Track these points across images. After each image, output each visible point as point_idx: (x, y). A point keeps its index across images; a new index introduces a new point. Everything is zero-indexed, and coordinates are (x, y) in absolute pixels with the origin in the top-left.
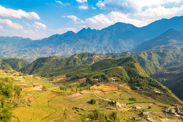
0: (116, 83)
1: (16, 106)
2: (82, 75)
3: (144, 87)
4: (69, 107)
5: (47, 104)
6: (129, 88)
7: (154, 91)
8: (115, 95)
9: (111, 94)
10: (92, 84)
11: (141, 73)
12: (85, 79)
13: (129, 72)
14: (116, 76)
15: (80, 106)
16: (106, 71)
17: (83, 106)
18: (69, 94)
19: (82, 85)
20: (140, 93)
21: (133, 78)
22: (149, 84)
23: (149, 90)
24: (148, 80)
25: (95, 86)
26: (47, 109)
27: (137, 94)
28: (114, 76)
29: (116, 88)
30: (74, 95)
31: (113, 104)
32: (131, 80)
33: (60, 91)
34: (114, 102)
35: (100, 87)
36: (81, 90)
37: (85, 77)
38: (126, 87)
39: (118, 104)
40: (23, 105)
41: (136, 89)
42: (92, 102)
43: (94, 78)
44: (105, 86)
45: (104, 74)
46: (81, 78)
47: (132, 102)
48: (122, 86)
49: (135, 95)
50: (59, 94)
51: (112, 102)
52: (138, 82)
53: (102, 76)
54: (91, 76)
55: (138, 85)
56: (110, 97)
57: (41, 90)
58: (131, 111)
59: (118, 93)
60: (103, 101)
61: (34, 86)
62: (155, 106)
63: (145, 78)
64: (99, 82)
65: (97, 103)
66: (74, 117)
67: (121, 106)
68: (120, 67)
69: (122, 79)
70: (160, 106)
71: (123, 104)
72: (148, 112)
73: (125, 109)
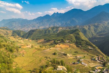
0: (69, 43)
1: (16, 56)
2: (52, 39)
3: (83, 46)
4: (43, 57)
5: (32, 55)
6: (75, 46)
7: (88, 48)
8: (67, 50)
9: (65, 49)
10: (57, 44)
11: (83, 38)
12: (53, 41)
13: (76, 37)
14: (69, 40)
15: (48, 56)
16: (64, 37)
17: (50, 56)
18: (44, 50)
19: (51, 44)
20: (81, 49)
21: (78, 41)
22: (86, 44)
23: (86, 47)
24: (86, 42)
25: (58, 45)
26: (32, 58)
27: (79, 49)
28: (68, 40)
29: (68, 46)
30: (46, 50)
31: (65, 55)
32: (77, 42)
33: (39, 48)
34: (66, 54)
35: (60, 46)
36: (50, 47)
37: (53, 40)
38: (74, 45)
39: (68, 55)
40: (20, 56)
41: (79, 46)
42: (54, 54)
43: (58, 41)
44: (63, 45)
45: (63, 38)
46: (51, 41)
47: (76, 54)
48: (71, 45)
49: (78, 50)
50: (39, 49)
51: (65, 54)
52: (80, 43)
53: (62, 40)
54: (56, 39)
55: (80, 44)
56: (65, 51)
57: (31, 47)
58: (74, 59)
59: (69, 49)
60: (61, 53)
61: (27, 45)
62: (88, 56)
63: (85, 40)
64: (60, 43)
65: (57, 54)
66: (45, 62)
67: (69, 56)
68: (71, 35)
69: (72, 41)
70: (90, 56)
71: (71, 55)
72: (83, 59)
73: (71, 57)
